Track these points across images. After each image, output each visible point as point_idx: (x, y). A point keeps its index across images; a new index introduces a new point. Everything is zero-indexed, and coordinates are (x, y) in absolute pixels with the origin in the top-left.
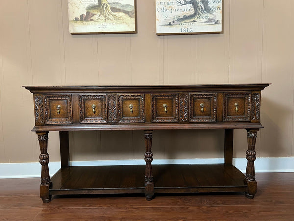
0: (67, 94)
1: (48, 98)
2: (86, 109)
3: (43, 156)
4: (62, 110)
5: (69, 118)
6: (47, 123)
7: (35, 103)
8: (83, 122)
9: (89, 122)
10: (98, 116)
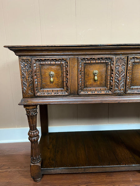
0: (64, 57)
1: (38, 63)
2: (86, 76)
3: (34, 133)
4: (56, 78)
5: (65, 88)
6: (38, 94)
7: (21, 69)
8: (82, 93)
9: (90, 93)
10: (101, 85)
